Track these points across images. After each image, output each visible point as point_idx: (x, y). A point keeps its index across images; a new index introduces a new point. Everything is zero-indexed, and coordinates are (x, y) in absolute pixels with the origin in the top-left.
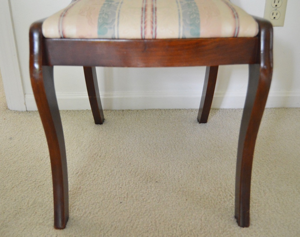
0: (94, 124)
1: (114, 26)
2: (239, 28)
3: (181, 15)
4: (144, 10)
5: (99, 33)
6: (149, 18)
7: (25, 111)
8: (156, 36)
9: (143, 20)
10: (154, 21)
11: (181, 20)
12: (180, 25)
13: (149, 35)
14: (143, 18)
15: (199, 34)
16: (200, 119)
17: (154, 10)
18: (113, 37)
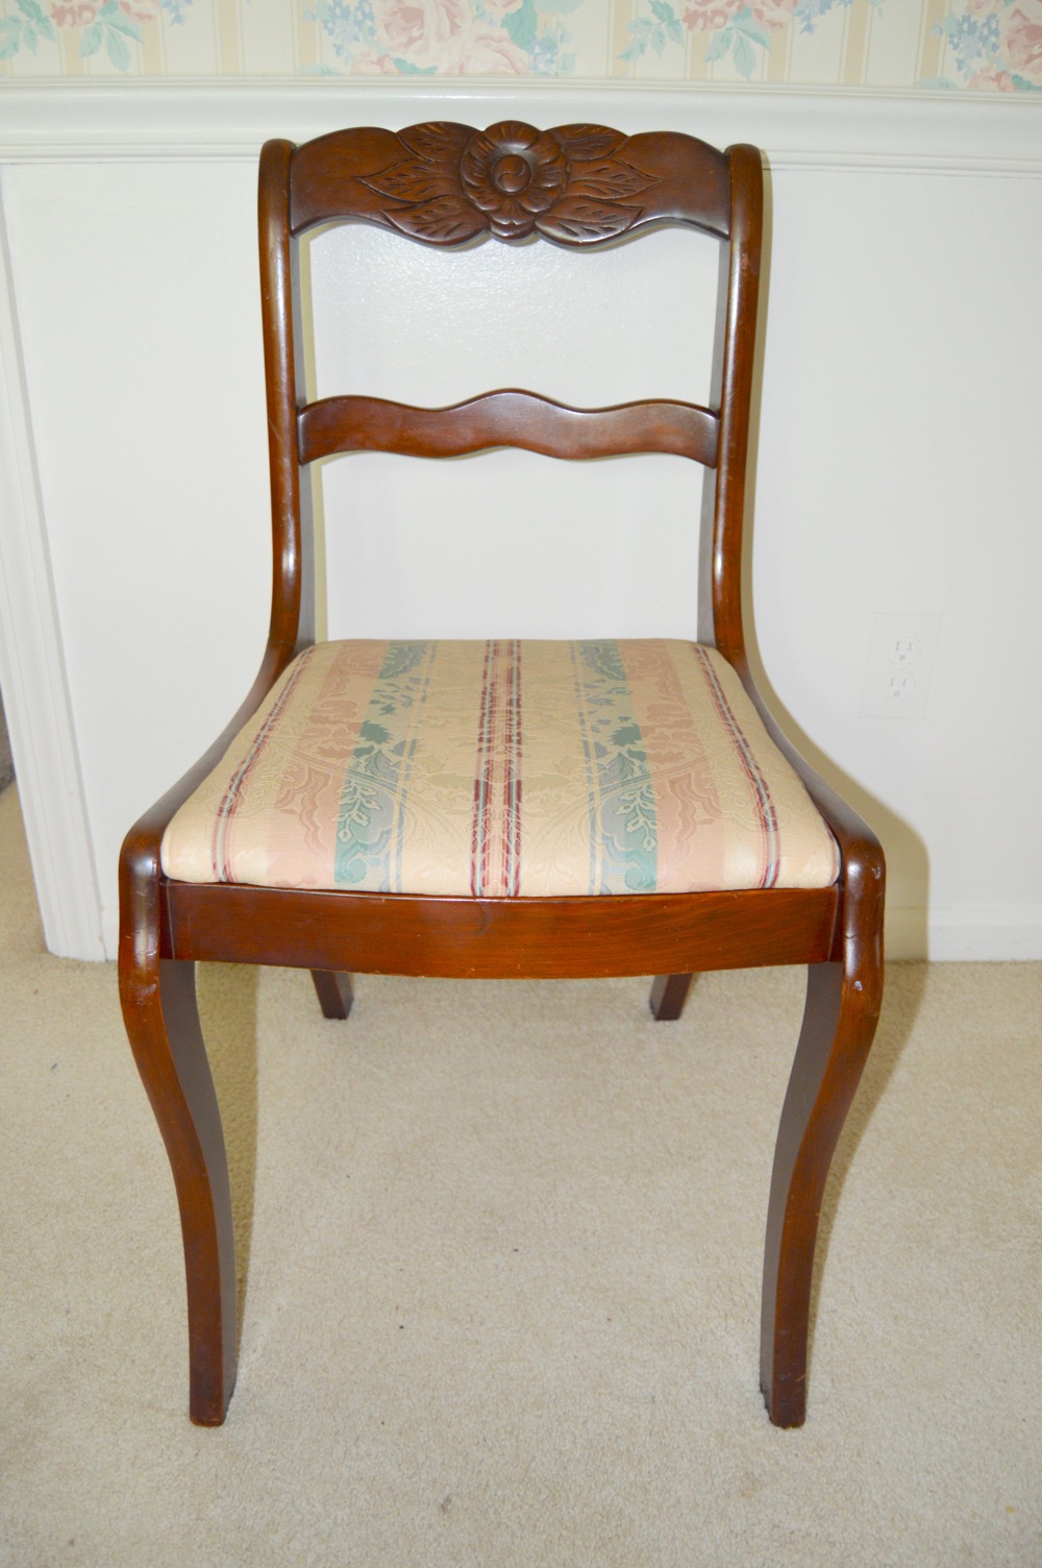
0: (320, 1016)
1: (388, 855)
2: (778, 864)
3: (599, 816)
4: (482, 792)
5: (339, 876)
6: (497, 827)
7: (100, 963)
8: (517, 892)
9: (479, 837)
10: (512, 845)
11: (599, 839)
12: (593, 856)
13: (495, 888)
14: (479, 829)
15: (653, 883)
16: (658, 1005)
17: (514, 793)
18: (384, 890)
